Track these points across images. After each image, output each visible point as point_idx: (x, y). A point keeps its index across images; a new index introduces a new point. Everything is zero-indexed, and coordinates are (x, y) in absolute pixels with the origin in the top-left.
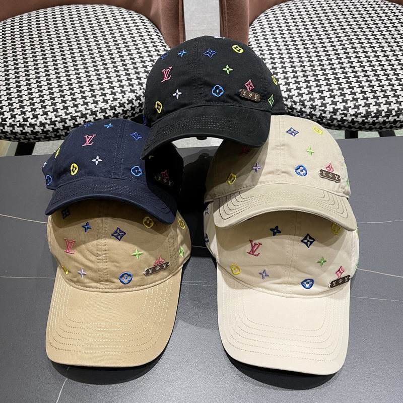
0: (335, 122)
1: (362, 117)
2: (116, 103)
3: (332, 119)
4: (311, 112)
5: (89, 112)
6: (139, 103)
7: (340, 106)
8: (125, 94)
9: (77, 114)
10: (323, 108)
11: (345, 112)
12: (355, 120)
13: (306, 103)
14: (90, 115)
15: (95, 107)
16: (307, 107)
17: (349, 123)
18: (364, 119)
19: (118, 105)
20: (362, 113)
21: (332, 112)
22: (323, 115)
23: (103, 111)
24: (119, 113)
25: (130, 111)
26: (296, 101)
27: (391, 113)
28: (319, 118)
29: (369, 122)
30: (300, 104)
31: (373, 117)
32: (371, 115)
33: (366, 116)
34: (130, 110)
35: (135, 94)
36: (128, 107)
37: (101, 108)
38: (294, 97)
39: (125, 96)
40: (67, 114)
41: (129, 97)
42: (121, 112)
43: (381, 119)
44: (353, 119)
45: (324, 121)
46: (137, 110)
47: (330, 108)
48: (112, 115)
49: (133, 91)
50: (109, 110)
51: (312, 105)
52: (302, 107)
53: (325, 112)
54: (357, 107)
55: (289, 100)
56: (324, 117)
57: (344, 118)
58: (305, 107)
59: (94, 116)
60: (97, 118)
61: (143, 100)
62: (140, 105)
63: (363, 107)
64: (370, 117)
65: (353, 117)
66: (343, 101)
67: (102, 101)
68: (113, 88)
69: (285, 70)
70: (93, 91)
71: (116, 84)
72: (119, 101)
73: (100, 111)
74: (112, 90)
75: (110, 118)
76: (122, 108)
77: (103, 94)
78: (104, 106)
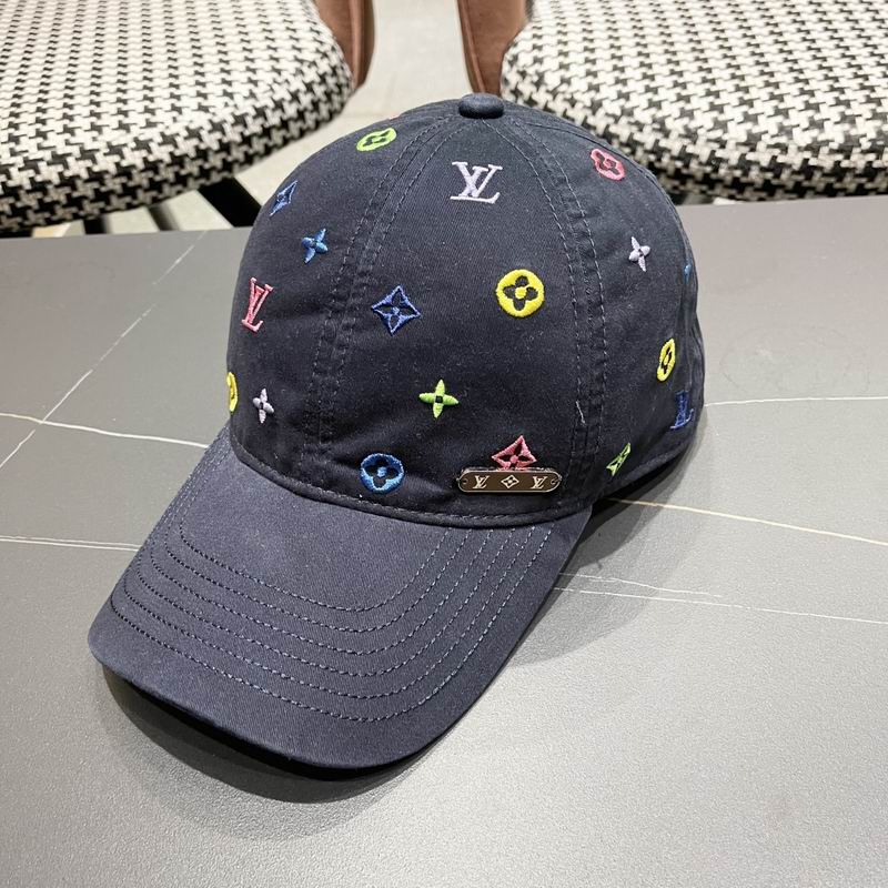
0: (754, 174)
1: (832, 152)
2: (153, 134)
3: (745, 165)
4: (685, 147)
5: (76, 151)
6: (220, 141)
7: (768, 125)
8: (180, 113)
9: (40, 154)
10: (718, 134)
11: (783, 140)
12: (813, 162)
13: (669, 124)
14: (77, 159)
15: (94, 139)
16: (674, 135)
17: (794, 172)
18: (839, 157)
19: (160, 140)
20: (832, 141)
21: (745, 144)
22: (719, 154)
23: (115, 150)
24: (161, 161)
25: (193, 159)
26: (642, 121)
28: (708, 163)
29: (854, 169)
30: (654, 129)
31: (864, 152)
32: (860, 145)
33: (845, 151)
34: (193, 154)
35: (209, 116)
36: (187, 147)
37: (109, 146)
38: (636, 112)
39: (179, 118)
40: (13, 153)
41: (191, 121)
42: (167, 159)
44: (806, 160)
45: (722, 171)
46: (216, 161)
47: (737, 133)
48: (140, 164)
49: (203, 109)
50: (133, 150)
51: (686, 128)
52: (659, 136)
53: (723, 145)
54: (817, 125)
55: (624, 120)
56: (720, 160)
57: (781, 159)
58: (667, 134)
59: (89, 163)
60: (96, 169)
61: (233, 135)
62: (225, 147)
63: (837, 123)
64: (856, 150)
65: (807, 155)
66: (778, 112)
67: (116, 126)
68: (151, 100)
69: (618, 53)
70: (98, 104)
71: (161, 91)
72: (160, 128)
73: (107, 151)
74: (147, 103)
75: (134, 172)
76: (170, 148)
77: (120, 112)
78: (119, 138)
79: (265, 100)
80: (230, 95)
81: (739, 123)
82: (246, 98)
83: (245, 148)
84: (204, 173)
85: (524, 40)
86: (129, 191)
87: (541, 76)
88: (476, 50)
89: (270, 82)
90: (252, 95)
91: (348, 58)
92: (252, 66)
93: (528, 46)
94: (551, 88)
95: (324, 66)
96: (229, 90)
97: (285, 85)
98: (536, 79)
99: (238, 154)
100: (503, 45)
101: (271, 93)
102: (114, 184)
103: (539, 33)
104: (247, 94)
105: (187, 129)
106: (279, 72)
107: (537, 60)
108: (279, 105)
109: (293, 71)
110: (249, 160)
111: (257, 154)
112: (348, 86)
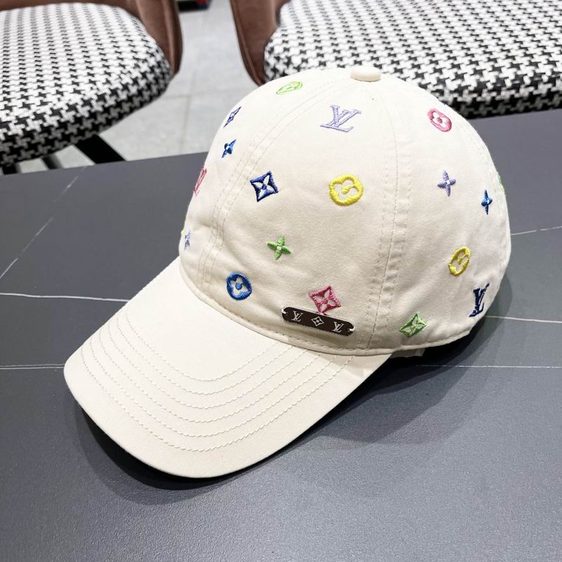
1: (471, 92)
2: (46, 110)
6: (89, 111)
7: (431, 79)
8: (62, 95)
11: (440, 87)
12: (460, 99)
15: (7, 115)
18: (475, 95)
19: (50, 112)
20: (470, 86)
23: (21, 121)
24: (52, 126)
25: (73, 124)
27: (523, 82)
29: (485, 102)
31: (490, 91)
32: (486, 87)
33: (478, 91)
34: (72, 120)
35: (81, 96)
36: (68, 116)
37: (17, 118)
39: (62, 98)
41: (70, 100)
42: (56, 124)
43: (505, 94)
44: (455, 99)
46: (87, 124)
48: (38, 129)
49: (77, 92)
50: (33, 120)
54: (460, 77)
59: (5, 130)
60: (10, 133)
61: (97, 107)
62: (93, 115)
63: (471, 75)
64: (485, 91)
65: (456, 95)
66: (436, 71)
67: (21, 105)
68: (43, 88)
69: (336, 42)
70: (8, 93)
71: (49, 82)
72: (50, 105)
73: (16, 122)
74: (40, 90)
75: (35, 134)
76: (57, 118)
77: (23, 97)
78: (23, 113)
79: (116, 84)
80: (94, 83)
81: (413, 79)
82: (104, 84)
83: (106, 115)
84: (81, 132)
85: (277, 38)
86: (32, 147)
87: (289, 59)
88: (248, 46)
89: (119, 73)
90: (108, 82)
91: (167, 56)
92: (107, 64)
93: (280, 41)
94: (296, 65)
95: (152, 62)
96: (93, 79)
97: (129, 75)
98: (286, 61)
99: (101, 119)
100: (263, 42)
101: (119, 80)
102: (22, 143)
103: (286, 33)
104: (105, 81)
105: (68, 105)
106: (124, 66)
107: (286, 50)
108: (125, 87)
109: (133, 65)
110: (109, 123)
111: (114, 118)
112: (168, 73)
